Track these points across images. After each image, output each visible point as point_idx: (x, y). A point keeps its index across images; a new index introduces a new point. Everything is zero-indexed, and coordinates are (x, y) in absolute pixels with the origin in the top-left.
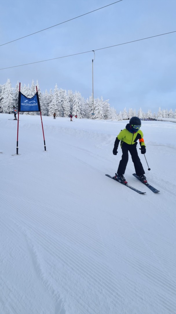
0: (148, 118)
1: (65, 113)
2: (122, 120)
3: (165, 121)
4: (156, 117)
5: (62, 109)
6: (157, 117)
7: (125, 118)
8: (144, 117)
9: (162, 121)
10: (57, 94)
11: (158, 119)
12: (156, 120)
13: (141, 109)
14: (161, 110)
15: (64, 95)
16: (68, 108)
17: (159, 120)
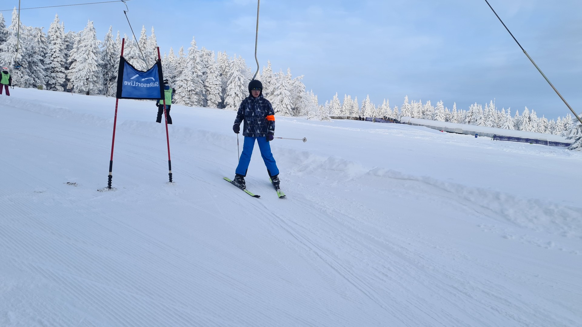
0: (382, 116)
1: (211, 99)
2: (330, 118)
3: (417, 125)
4: (399, 117)
5: (204, 90)
6: (401, 117)
7: (336, 116)
8: (374, 115)
9: (410, 124)
10: (194, 59)
11: (403, 119)
12: (399, 122)
13: (368, 99)
14: (410, 103)
15: (209, 62)
16: (217, 88)
17: (404, 123)
